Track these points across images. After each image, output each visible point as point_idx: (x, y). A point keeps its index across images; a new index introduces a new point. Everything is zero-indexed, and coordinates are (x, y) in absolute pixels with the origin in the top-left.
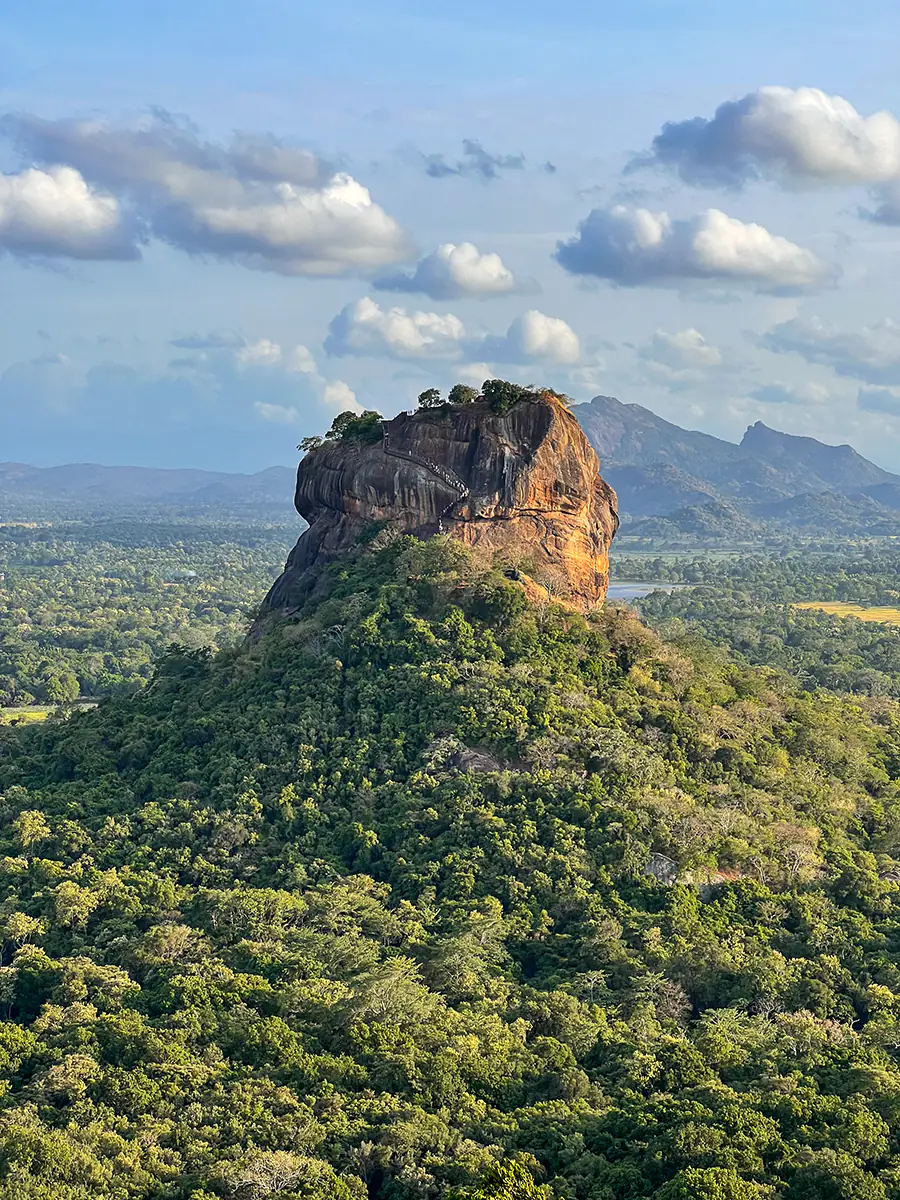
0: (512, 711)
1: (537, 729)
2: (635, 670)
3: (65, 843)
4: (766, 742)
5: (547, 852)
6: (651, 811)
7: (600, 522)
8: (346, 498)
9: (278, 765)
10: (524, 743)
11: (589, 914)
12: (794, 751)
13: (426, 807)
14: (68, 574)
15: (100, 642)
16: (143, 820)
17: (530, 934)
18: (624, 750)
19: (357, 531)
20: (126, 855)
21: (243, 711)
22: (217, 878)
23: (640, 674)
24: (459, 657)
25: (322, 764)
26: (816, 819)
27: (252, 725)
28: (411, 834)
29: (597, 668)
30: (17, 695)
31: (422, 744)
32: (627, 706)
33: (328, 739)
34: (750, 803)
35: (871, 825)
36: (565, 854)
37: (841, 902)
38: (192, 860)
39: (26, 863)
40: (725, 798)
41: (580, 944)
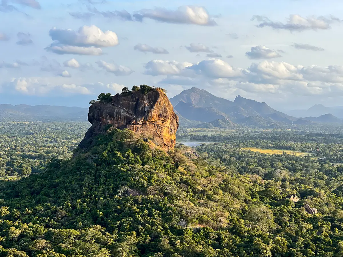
0: (143, 179)
1: (150, 184)
2: (180, 168)
3: (13, 216)
4: (216, 188)
5: (150, 219)
6: (180, 207)
7: (173, 125)
8: (101, 118)
9: (77, 193)
10: (146, 188)
11: (161, 236)
12: (224, 190)
13: (117, 206)
14: (34, 137)
15: (40, 157)
16: (37, 209)
17: (143, 242)
18: (174, 190)
19: (104, 127)
20: (31, 219)
21: (68, 178)
22: (56, 226)
23: (181, 169)
24: (129, 163)
25: (89, 193)
26: (228, 210)
27: (70, 182)
28: (113, 213)
29: (169, 167)
30: (13, 172)
31: (118, 188)
32: (176, 178)
33: (91, 186)
34: (210, 205)
35: (244, 211)
36: (155, 219)
37: (233, 233)
38: (50, 221)
39: (2, 221)
40: (203, 204)
41: (157, 245)
